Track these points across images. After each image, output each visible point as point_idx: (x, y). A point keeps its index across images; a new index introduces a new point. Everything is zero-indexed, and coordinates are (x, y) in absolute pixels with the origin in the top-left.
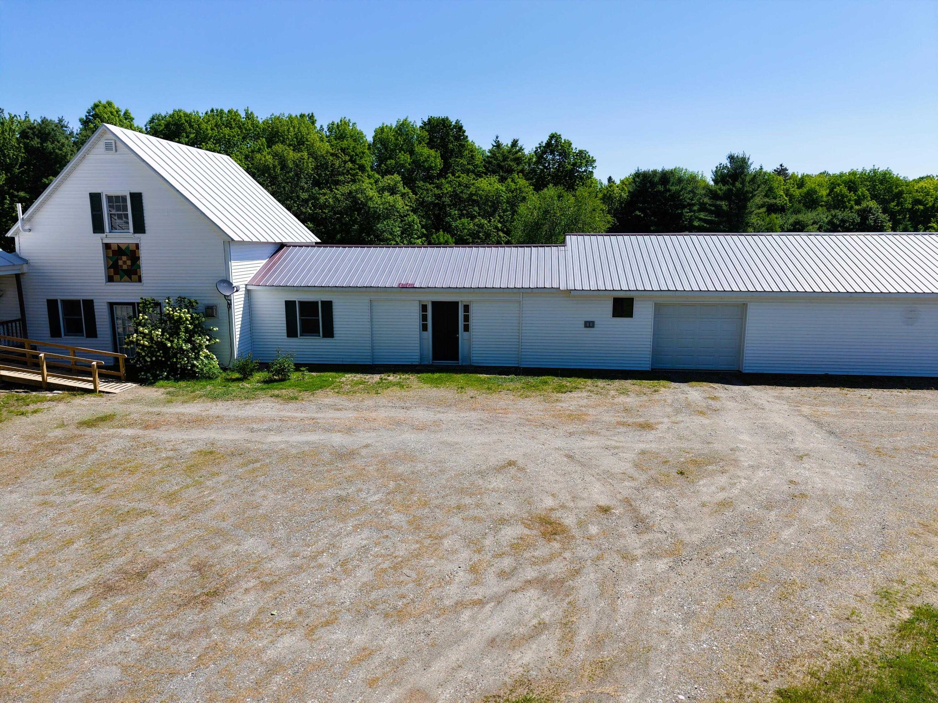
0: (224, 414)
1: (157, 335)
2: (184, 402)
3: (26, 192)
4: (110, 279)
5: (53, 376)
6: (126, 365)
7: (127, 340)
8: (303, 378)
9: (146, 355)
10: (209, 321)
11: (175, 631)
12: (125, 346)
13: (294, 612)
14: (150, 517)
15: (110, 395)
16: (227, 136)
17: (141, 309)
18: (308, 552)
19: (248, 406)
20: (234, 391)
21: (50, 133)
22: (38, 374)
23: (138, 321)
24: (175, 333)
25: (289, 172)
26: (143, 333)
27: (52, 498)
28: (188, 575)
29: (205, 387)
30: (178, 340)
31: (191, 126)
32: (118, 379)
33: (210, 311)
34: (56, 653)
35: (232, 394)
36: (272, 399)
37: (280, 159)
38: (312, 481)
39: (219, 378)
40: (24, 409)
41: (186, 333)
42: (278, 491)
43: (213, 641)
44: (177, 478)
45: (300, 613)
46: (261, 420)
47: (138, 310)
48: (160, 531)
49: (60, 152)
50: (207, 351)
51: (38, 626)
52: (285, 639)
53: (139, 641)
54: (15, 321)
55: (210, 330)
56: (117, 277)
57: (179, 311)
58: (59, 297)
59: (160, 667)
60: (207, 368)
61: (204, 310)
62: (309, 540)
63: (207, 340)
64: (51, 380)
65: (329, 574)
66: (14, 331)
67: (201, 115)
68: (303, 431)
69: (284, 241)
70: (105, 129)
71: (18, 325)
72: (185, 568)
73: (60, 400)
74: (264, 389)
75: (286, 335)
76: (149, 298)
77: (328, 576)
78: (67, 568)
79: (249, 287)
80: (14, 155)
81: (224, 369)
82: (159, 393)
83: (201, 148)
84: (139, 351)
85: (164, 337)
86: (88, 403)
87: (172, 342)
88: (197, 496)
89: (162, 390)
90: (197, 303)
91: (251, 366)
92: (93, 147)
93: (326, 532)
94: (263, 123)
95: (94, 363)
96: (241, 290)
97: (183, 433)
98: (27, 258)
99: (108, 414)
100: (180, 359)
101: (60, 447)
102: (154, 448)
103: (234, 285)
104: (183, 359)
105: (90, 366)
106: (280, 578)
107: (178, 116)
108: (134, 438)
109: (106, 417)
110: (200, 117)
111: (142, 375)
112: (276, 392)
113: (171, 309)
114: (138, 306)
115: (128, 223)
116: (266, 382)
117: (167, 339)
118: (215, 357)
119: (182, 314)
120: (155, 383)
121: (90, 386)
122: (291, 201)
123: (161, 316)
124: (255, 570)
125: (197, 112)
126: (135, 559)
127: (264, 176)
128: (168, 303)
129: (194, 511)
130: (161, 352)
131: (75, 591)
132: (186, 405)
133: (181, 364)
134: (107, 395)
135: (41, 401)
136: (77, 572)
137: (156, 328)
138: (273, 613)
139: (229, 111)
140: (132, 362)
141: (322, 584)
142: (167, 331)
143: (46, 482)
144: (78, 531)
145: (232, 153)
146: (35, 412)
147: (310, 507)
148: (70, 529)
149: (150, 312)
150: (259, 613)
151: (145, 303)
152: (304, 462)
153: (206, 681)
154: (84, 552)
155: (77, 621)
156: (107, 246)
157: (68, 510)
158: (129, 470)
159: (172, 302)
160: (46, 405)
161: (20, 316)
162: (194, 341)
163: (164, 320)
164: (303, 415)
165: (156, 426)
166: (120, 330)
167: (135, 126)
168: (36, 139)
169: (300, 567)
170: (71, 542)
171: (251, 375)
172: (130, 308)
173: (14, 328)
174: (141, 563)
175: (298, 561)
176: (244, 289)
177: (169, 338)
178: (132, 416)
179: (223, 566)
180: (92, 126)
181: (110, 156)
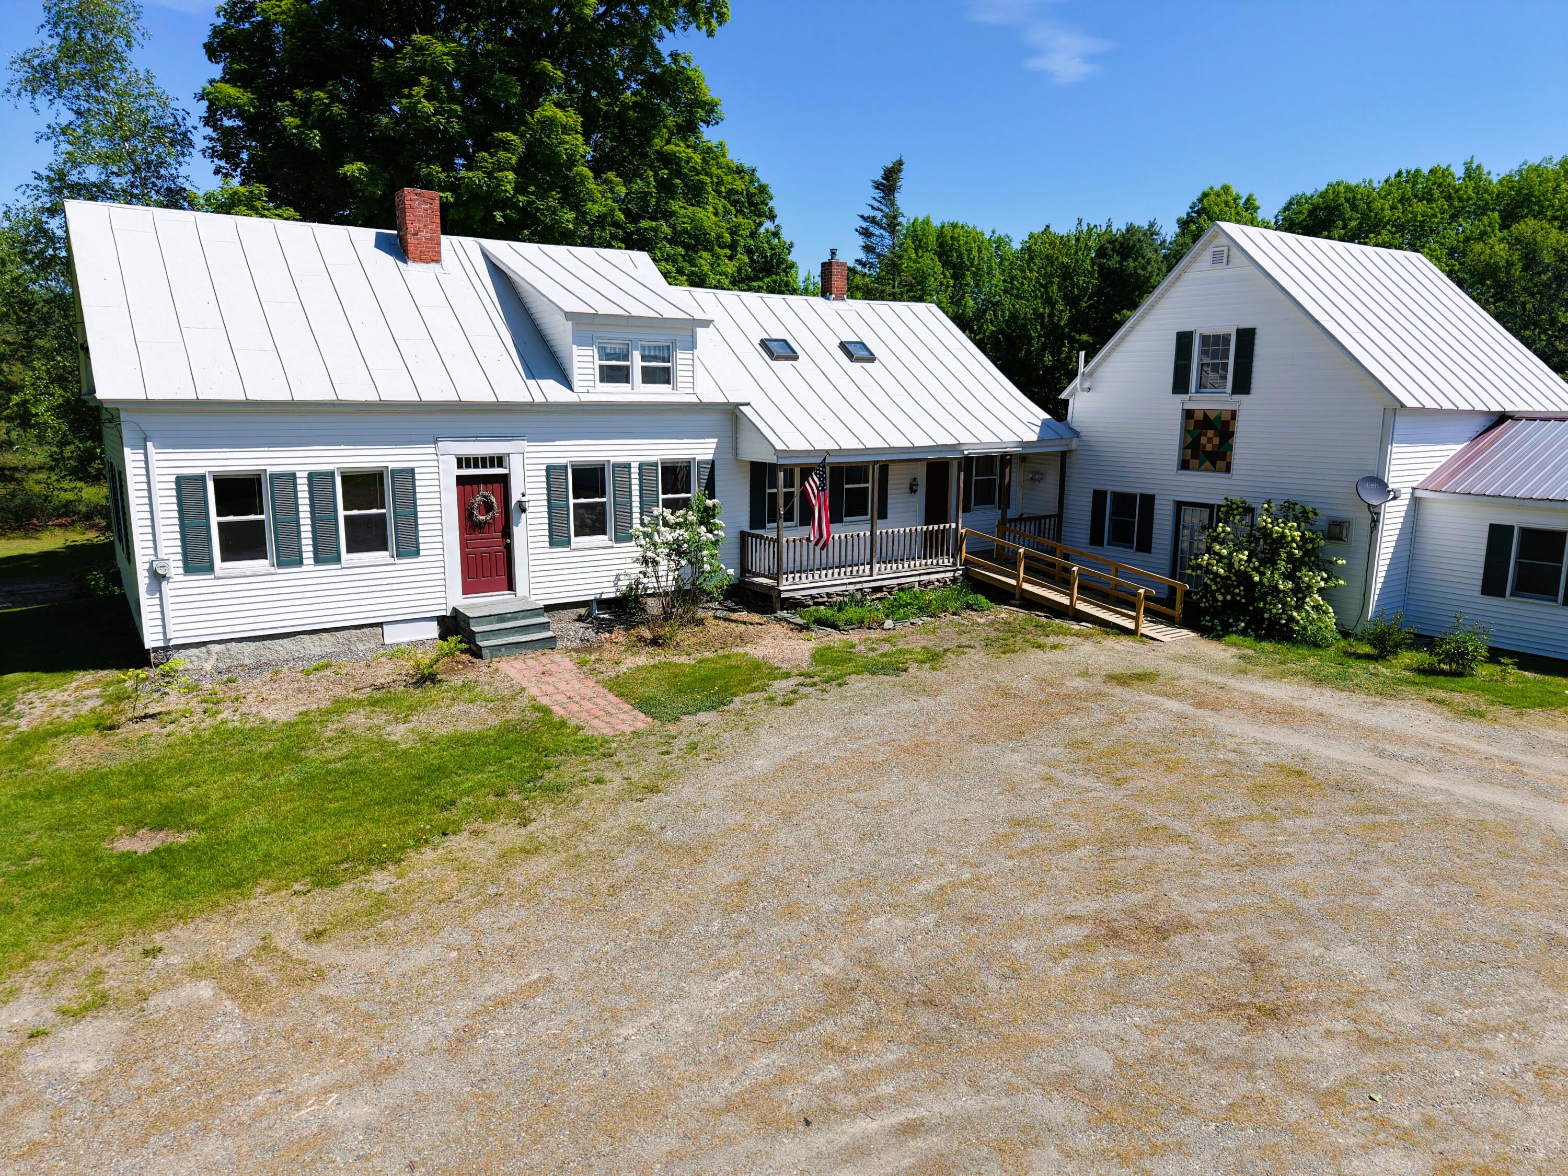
0: (1333, 711)
1: (1241, 560)
2: (1266, 677)
3: (1090, 335)
4: (1184, 465)
5: (1085, 601)
6: (1185, 602)
7: (1194, 562)
8: (1504, 679)
9: (1218, 590)
10: (1333, 546)
11: (1199, 1043)
12: (1189, 572)
13: (1416, 1115)
14: (1186, 847)
15: (1155, 643)
16: (1419, 218)
17: (1222, 516)
18: (1463, 1016)
19: (1380, 708)
20: (1357, 676)
21: (1134, 246)
22: (1066, 594)
23: (1215, 534)
24: (1270, 560)
25: (1540, 273)
26: (1219, 554)
27: (1058, 774)
28: (1233, 963)
29: (1305, 658)
30: (1272, 573)
31: (1354, 207)
32: (1170, 621)
33: (1337, 529)
34: (1035, 994)
35: (1352, 680)
36: (1430, 705)
37: (1526, 248)
38: (1492, 882)
39: (1333, 649)
40: (1042, 640)
41: (1287, 562)
42: (1417, 878)
43: (1259, 1091)
44: (1236, 800)
45: (1429, 1122)
46: (1402, 740)
47: (1218, 516)
48: (1198, 875)
49: (1143, 273)
50: (1320, 598)
51: (1019, 946)
52: (1390, 1155)
53: (1146, 1032)
54: (1050, 517)
55: (1331, 562)
56: (1194, 463)
57: (1282, 525)
58: (1111, 487)
59: (1169, 1088)
60: (1315, 627)
61: (1325, 527)
62: (1470, 995)
63: (1322, 579)
64: (1081, 606)
65: (1507, 1080)
66: (1047, 531)
67: (1375, 185)
68: (1486, 779)
69: (1509, 408)
70: (1218, 230)
71: (1052, 523)
72: (1228, 949)
73: (1087, 637)
74: (1417, 684)
75: (1480, 589)
76: (1237, 499)
77: (1503, 1082)
78: (1064, 881)
79: (1419, 494)
80: (1084, 282)
81: (1345, 634)
82: (1228, 654)
83: (1365, 244)
84: (1209, 582)
85: (1251, 565)
86: (1123, 648)
87: (1262, 574)
88: (1264, 839)
89: (1233, 650)
90: (1316, 514)
91: (1397, 637)
92: (1195, 259)
93: (1512, 995)
94: (1500, 182)
95: (1142, 591)
96: (1402, 497)
97: (1256, 727)
98: (1078, 429)
99: (1148, 671)
100: (1270, 604)
101: (1078, 704)
102: (1207, 740)
103: (1391, 487)
104: (1275, 605)
105: (1136, 595)
106: (1396, 1040)
107: (1334, 193)
108: (1180, 717)
109: (1145, 675)
110: (1374, 190)
111: (1206, 621)
112: (1441, 694)
113: (1269, 520)
114: (1219, 510)
115: (1224, 378)
116: (1421, 671)
117: (1254, 569)
118: (1331, 610)
119: (1287, 531)
120: (1223, 636)
121: (1130, 625)
122: (1534, 330)
123: (1252, 529)
124: (1349, 1004)
125: (1371, 181)
126: (1155, 905)
127: (1483, 284)
128: (1267, 510)
129: (1257, 861)
130: (1242, 588)
131: (1070, 918)
132: (1268, 683)
133: (1271, 612)
134: (1151, 641)
135: (1065, 634)
136: (1076, 891)
137: (1240, 549)
138: (1373, 1096)
139: (1431, 171)
140: (1195, 598)
141: (1486, 1091)
142: (1256, 556)
143: (1055, 750)
144: (1085, 833)
145: (1423, 247)
146: (1055, 647)
147: (1481, 932)
148: (1075, 826)
149: (1236, 521)
150: (1347, 1084)
151: (1230, 507)
152: (1481, 841)
153: (1237, 1151)
154: (1088, 866)
155: (1066, 961)
156: (1188, 414)
157: (1077, 797)
158: (1166, 765)
159: (1273, 510)
160: (1069, 640)
161: (1056, 510)
162: (1300, 578)
163: (1255, 536)
164: (1493, 750)
165: (1215, 706)
166: (1185, 545)
167: (1259, 219)
168: (1115, 256)
169: (1443, 1038)
170: (1073, 846)
171: (1395, 653)
172: (1206, 512)
173: (1047, 526)
174: (1164, 914)
175: (1439, 1025)
176: (1409, 496)
177: (1259, 567)
178: (1182, 682)
179: (1293, 973)
180: (1193, 227)
181: (1220, 272)
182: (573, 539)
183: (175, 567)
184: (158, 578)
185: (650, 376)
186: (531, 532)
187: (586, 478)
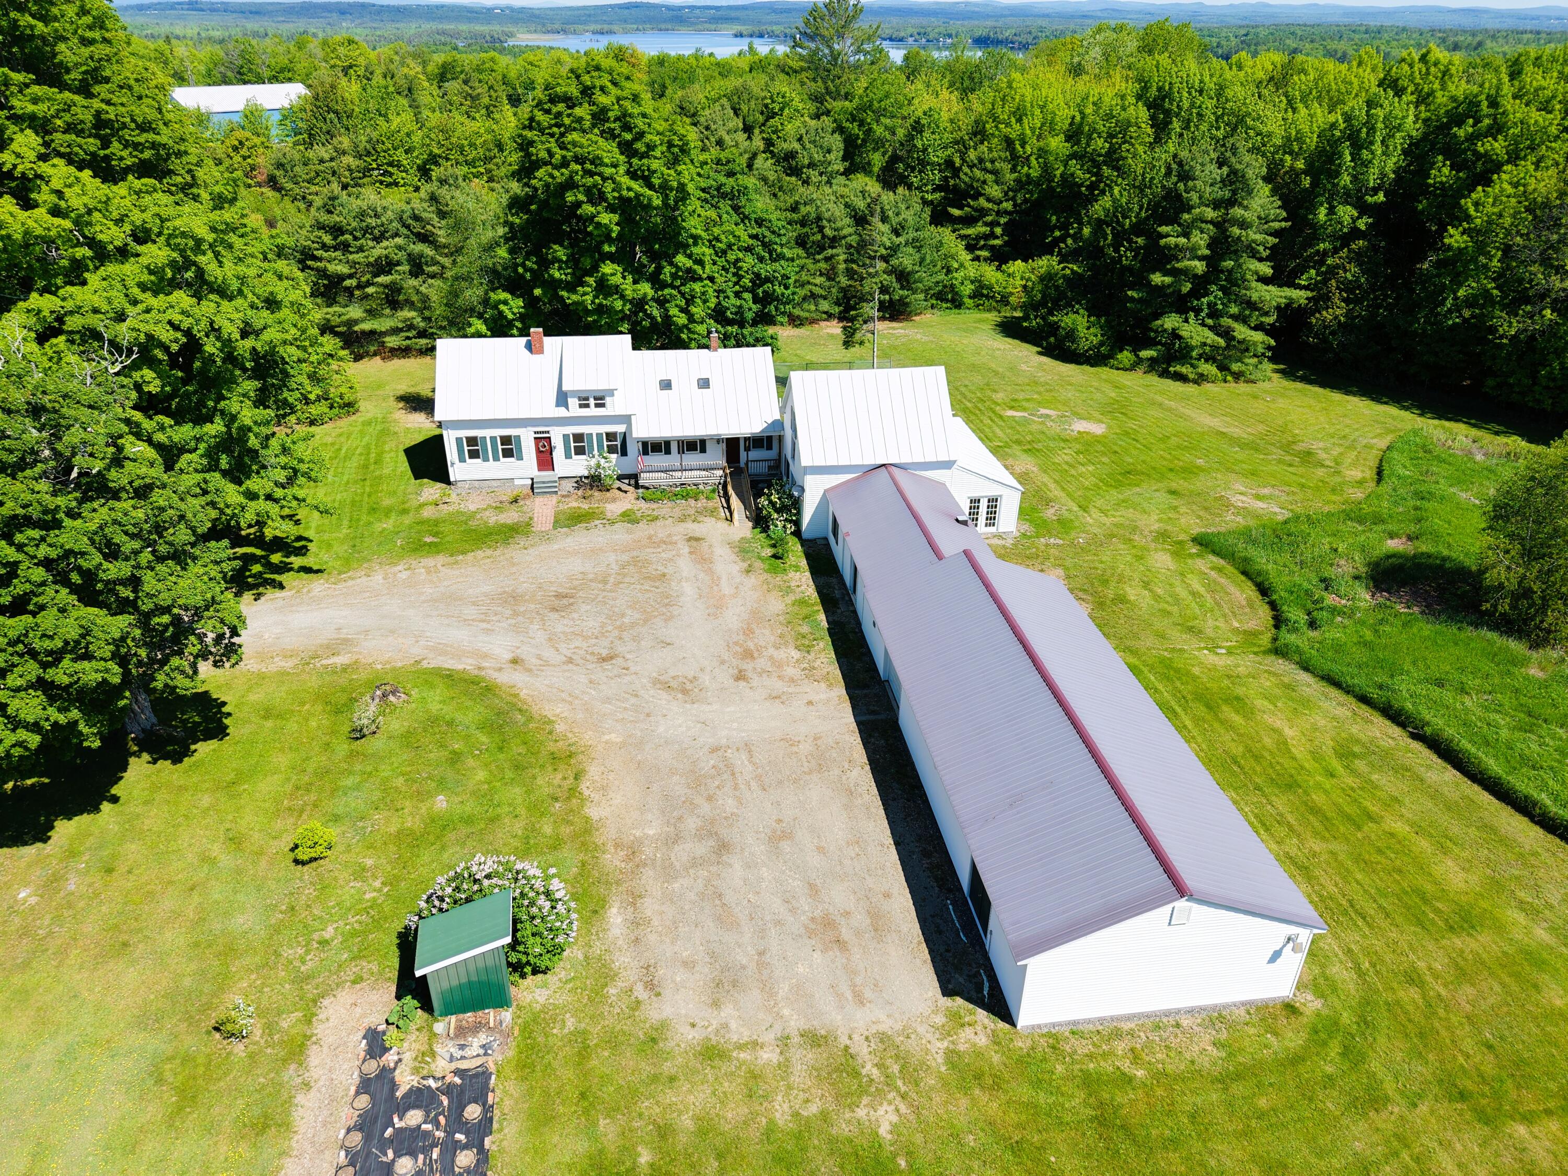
2: (730, 547)
60: (774, 532)
99: (705, 538)
109: (701, 539)
132: (726, 549)
134: (732, 526)
182: (574, 457)
183: (456, 460)
184: (453, 463)
185: (598, 406)
186: (558, 454)
187: (578, 438)
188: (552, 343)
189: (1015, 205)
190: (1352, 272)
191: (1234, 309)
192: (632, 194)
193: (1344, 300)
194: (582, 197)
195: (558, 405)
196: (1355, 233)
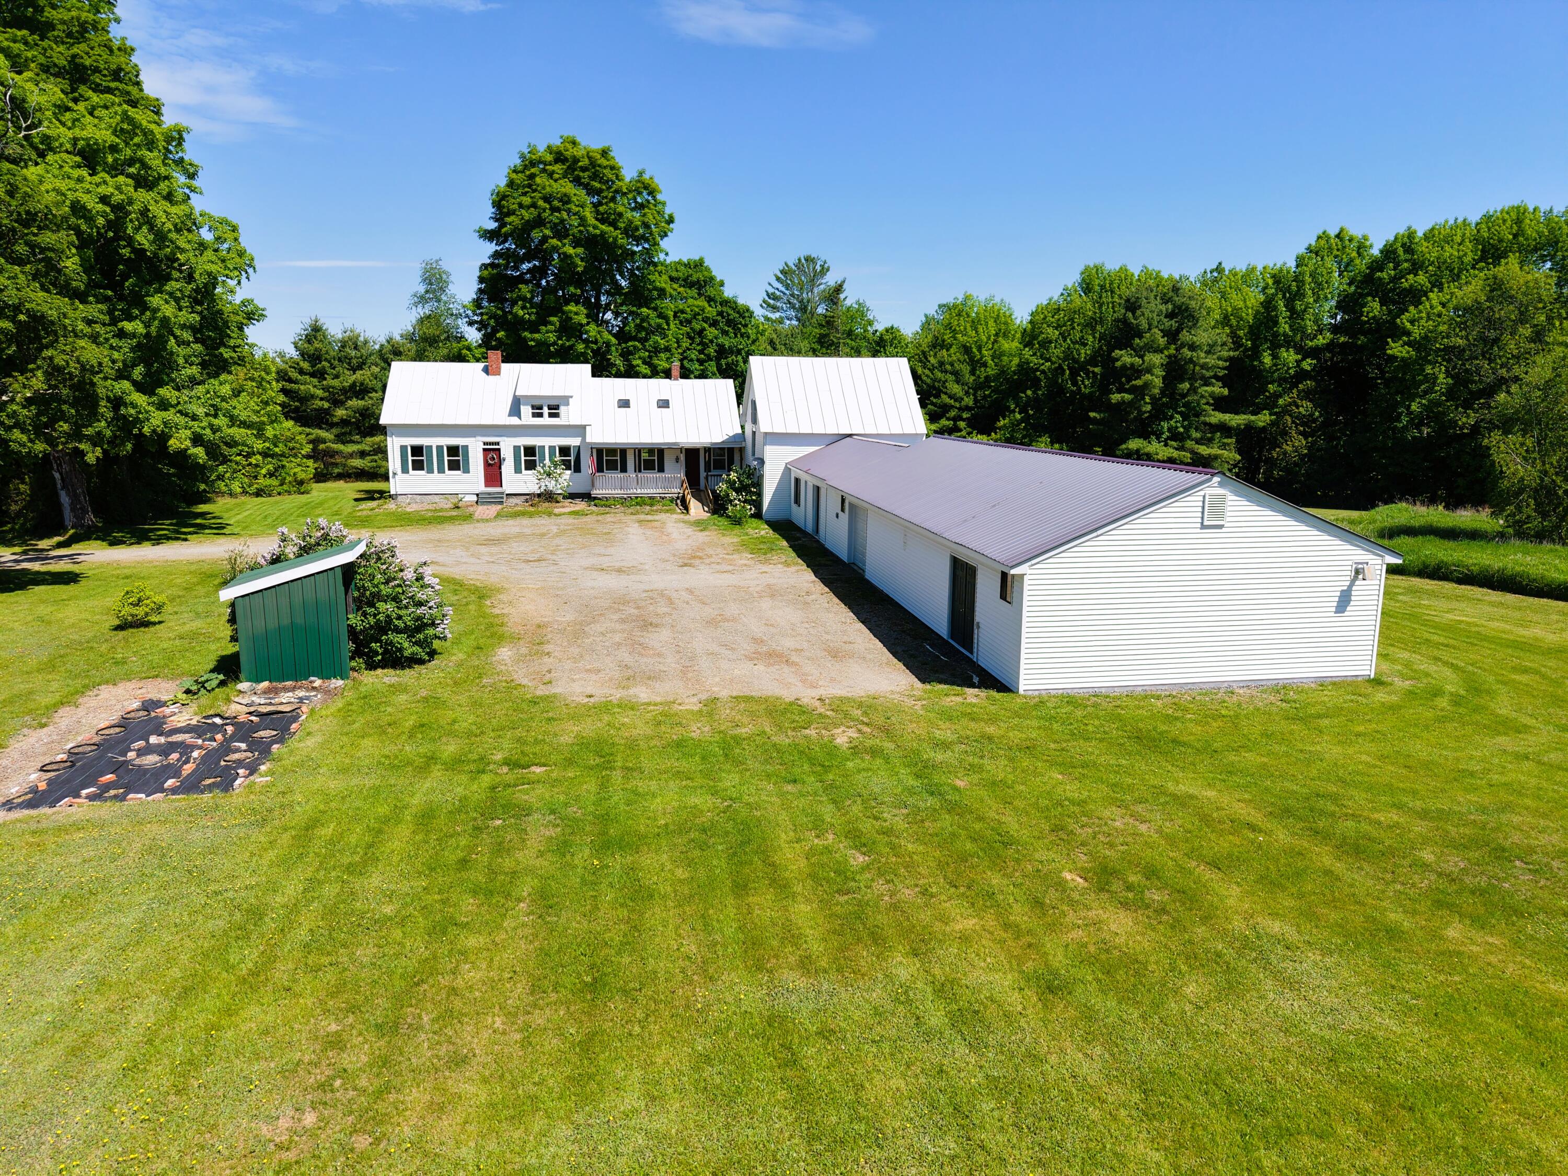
69: (857, 432)
75: (793, 501)
103: (767, 462)
176: (783, 466)
182: (524, 472)
183: (399, 471)
184: (395, 474)
185: (551, 415)
186: (508, 468)
187: (530, 451)
188: (509, 369)
189: (976, 401)
190: (1306, 407)
191: (1196, 435)
192: (598, 232)
193: (1301, 433)
194: (547, 232)
195: (510, 415)
196: (1301, 375)
